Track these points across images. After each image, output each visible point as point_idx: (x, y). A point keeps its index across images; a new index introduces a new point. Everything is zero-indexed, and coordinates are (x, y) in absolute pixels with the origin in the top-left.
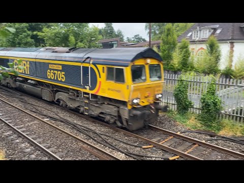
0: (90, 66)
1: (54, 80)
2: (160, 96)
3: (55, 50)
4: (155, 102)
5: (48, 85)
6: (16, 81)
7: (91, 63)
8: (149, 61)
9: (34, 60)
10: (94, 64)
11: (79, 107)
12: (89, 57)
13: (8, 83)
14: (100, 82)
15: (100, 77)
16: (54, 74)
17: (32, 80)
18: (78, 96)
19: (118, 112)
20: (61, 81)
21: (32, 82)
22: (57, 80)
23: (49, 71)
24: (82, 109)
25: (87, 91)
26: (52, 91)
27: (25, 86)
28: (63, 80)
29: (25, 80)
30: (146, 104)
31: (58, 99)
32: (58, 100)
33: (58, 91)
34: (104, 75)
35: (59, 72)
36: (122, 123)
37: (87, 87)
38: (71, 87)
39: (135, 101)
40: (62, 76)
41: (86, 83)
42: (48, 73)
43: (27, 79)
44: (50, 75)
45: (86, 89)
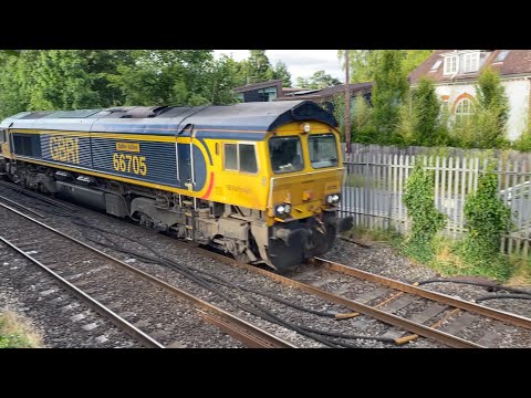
0: (193, 141)
1: (126, 173)
2: (336, 198)
3: (128, 113)
4: (324, 212)
5: (115, 185)
6: (55, 179)
7: (194, 136)
8: (307, 127)
9: (87, 135)
10: (200, 138)
11: (175, 225)
12: (189, 125)
13: (40, 184)
14: (212, 174)
15: (212, 164)
16: (127, 161)
17: (85, 175)
18: (172, 205)
19: (250, 232)
20: (140, 176)
21: (86, 179)
22: (132, 174)
23: (116, 155)
24: (181, 230)
25: (190, 192)
26: (125, 196)
27: (74, 188)
28: (144, 174)
29: (72, 177)
30: (306, 214)
31: (136, 212)
32: (137, 215)
33: (134, 196)
34: (218, 160)
35: (135, 157)
36: (257, 255)
37: (189, 185)
38: (158, 187)
39: (281, 209)
40: (140, 165)
41: (186, 176)
42: (115, 161)
43: (76, 174)
44: (119, 164)
45: (186, 188)
